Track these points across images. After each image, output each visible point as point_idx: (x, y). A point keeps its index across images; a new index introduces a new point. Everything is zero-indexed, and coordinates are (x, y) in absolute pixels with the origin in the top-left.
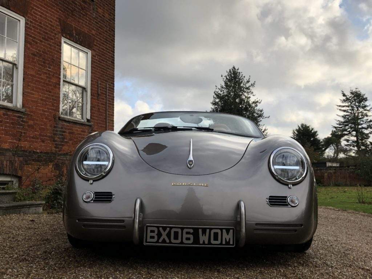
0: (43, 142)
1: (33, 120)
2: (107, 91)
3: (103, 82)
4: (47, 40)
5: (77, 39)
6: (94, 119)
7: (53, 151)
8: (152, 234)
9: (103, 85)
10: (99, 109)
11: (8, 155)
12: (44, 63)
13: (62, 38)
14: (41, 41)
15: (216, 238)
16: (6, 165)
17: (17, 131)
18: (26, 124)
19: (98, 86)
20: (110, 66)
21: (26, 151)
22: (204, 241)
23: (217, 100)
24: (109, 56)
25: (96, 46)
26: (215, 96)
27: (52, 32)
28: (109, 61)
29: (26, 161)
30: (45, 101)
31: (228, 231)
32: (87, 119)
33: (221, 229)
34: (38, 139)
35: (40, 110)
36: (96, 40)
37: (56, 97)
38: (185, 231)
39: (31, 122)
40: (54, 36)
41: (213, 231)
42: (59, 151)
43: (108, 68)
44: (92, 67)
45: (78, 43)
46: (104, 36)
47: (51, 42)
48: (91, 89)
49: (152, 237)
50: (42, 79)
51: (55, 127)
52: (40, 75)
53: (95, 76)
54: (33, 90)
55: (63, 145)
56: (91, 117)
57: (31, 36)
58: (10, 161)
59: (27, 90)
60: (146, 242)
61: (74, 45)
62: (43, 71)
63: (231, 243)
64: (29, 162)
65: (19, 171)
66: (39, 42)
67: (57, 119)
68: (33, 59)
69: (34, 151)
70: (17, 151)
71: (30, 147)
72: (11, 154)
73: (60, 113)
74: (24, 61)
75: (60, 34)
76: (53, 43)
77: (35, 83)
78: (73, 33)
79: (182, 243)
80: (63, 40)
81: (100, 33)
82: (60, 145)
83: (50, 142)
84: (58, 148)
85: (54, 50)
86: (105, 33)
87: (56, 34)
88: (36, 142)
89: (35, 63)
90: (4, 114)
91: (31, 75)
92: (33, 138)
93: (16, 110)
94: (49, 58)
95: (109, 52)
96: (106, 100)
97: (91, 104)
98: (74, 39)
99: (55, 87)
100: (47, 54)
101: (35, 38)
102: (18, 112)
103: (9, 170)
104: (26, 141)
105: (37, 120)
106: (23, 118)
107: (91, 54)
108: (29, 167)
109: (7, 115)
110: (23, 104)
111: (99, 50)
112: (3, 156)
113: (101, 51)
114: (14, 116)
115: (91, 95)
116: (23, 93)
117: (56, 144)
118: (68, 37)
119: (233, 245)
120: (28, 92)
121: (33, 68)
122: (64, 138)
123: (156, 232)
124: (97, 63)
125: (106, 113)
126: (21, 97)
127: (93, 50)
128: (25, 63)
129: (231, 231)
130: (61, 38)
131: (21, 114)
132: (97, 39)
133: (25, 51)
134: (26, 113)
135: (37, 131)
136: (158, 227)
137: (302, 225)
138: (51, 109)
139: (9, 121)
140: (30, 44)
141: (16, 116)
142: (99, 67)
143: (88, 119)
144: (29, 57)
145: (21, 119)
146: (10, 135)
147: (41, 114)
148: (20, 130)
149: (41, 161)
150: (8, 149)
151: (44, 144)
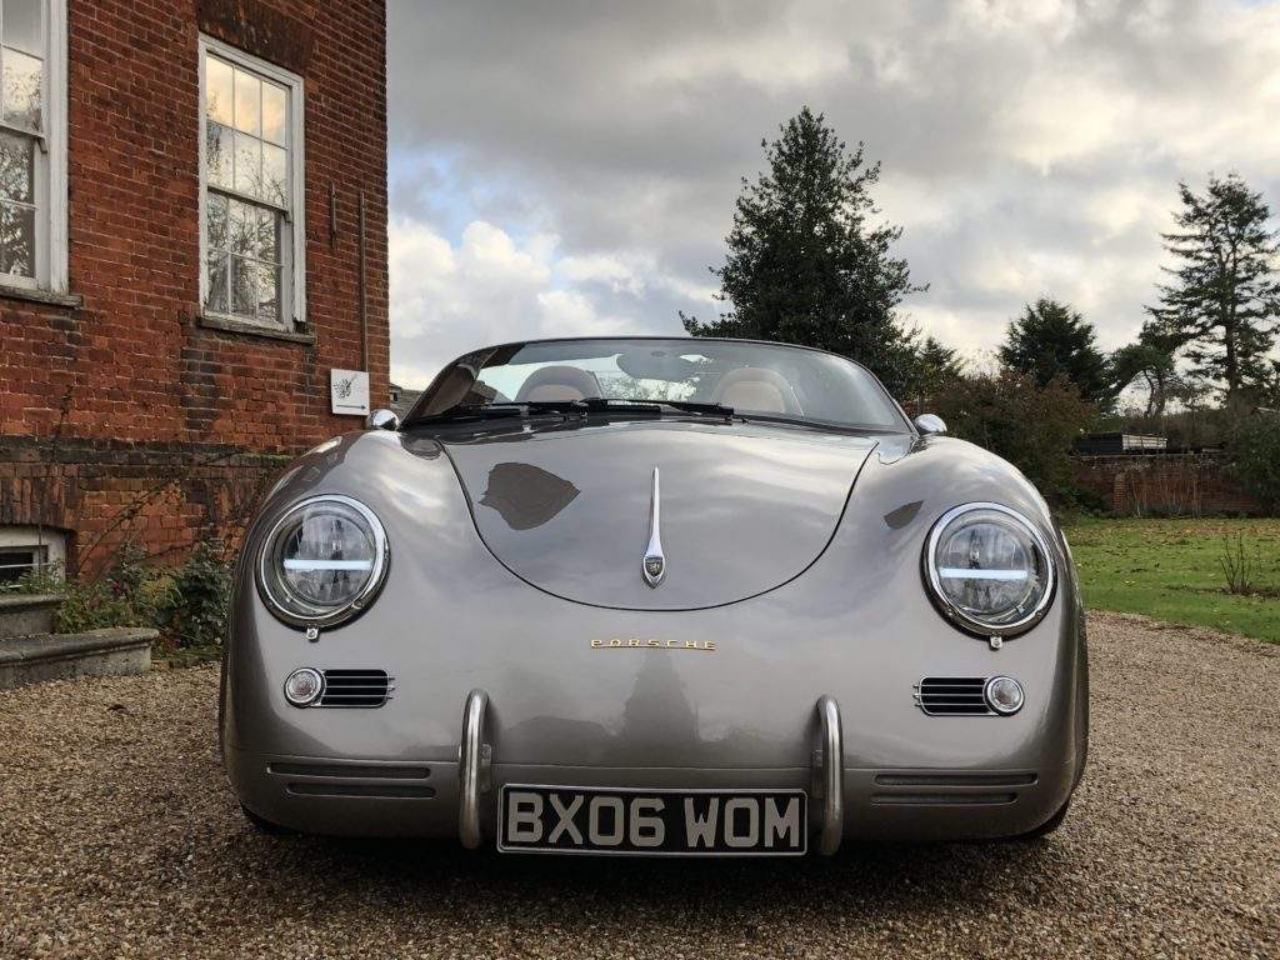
0: (145, 406)
1: (108, 332)
2: (364, 219)
3: (347, 189)
4: (149, 49)
5: (254, 40)
6: (319, 320)
7: (182, 438)
8: (526, 817)
9: (347, 198)
10: (336, 284)
11: (28, 459)
12: (139, 128)
13: (201, 36)
14: (125, 52)
15: (741, 828)
16: (22, 494)
17: (54, 374)
18: (83, 348)
19: (330, 203)
20: (370, 130)
21: (89, 443)
22: (701, 839)
23: (748, 230)
24: (368, 93)
25: (319, 59)
26: (741, 215)
27: (164, 19)
28: (368, 111)
29: (90, 477)
30: (148, 264)
31: (782, 803)
32: (295, 321)
33: (761, 799)
34: (126, 397)
35: (130, 297)
36: (320, 38)
37: (184, 248)
38: (637, 804)
39: (101, 342)
40: (170, 32)
41: (731, 806)
42: (203, 437)
43: (365, 139)
44: (307, 136)
45: (258, 52)
46: (346, 22)
47: (160, 53)
48: (308, 217)
49: (525, 827)
50: (133, 186)
51: (184, 354)
52: (128, 172)
53: (319, 169)
54: (103, 227)
55: (215, 416)
56: (309, 314)
57: (90, 36)
58: (35, 480)
59: (82, 230)
60: (506, 842)
61: (241, 61)
62: (136, 161)
63: (794, 842)
64: (98, 479)
65: (68, 511)
66: (118, 55)
67: (191, 325)
68: (100, 118)
69: (114, 442)
70: (57, 444)
71: (101, 428)
72: (36, 455)
73: (199, 306)
74: (69, 127)
75: (193, 26)
76: (169, 57)
77: (111, 205)
78: (239, 19)
79: (626, 844)
80: (204, 43)
81: (332, 15)
82: (206, 415)
83: (168, 406)
84: (198, 426)
85: (172, 82)
86: (353, 11)
87: (177, 26)
88: (123, 409)
89: (107, 129)
90: (5, 318)
91: (96, 175)
92: (109, 395)
93: (46, 300)
94: (158, 110)
95: (365, 81)
96: (360, 251)
97: (309, 265)
98: (241, 39)
99: (180, 213)
100: (149, 97)
101: (103, 42)
102: (56, 307)
103: (32, 508)
104: (88, 405)
105: (122, 333)
106: (71, 328)
107: (302, 88)
108: (98, 496)
109: (17, 319)
110: (70, 279)
111: (330, 74)
112: (7, 464)
113: (337, 78)
114: (42, 323)
115: (308, 235)
116: (70, 240)
117: (190, 414)
118: (221, 32)
119: (800, 848)
120: (88, 237)
121: (100, 151)
122: (216, 393)
123: (539, 809)
124: (323, 121)
125: (361, 298)
126: (65, 254)
127: (313, 76)
128: (71, 131)
129: (794, 803)
130: (197, 37)
131: (66, 314)
132: (322, 34)
133: (70, 89)
134: (82, 308)
135: (125, 372)
136: (545, 794)
137: (1033, 777)
138: (171, 292)
139: (22, 339)
140: (89, 63)
141: (48, 322)
142: (334, 136)
143: (298, 319)
144: (85, 110)
145: (67, 332)
146: (30, 389)
147: (136, 312)
148: (65, 371)
149: (141, 474)
150: (26, 438)
151: (150, 413)
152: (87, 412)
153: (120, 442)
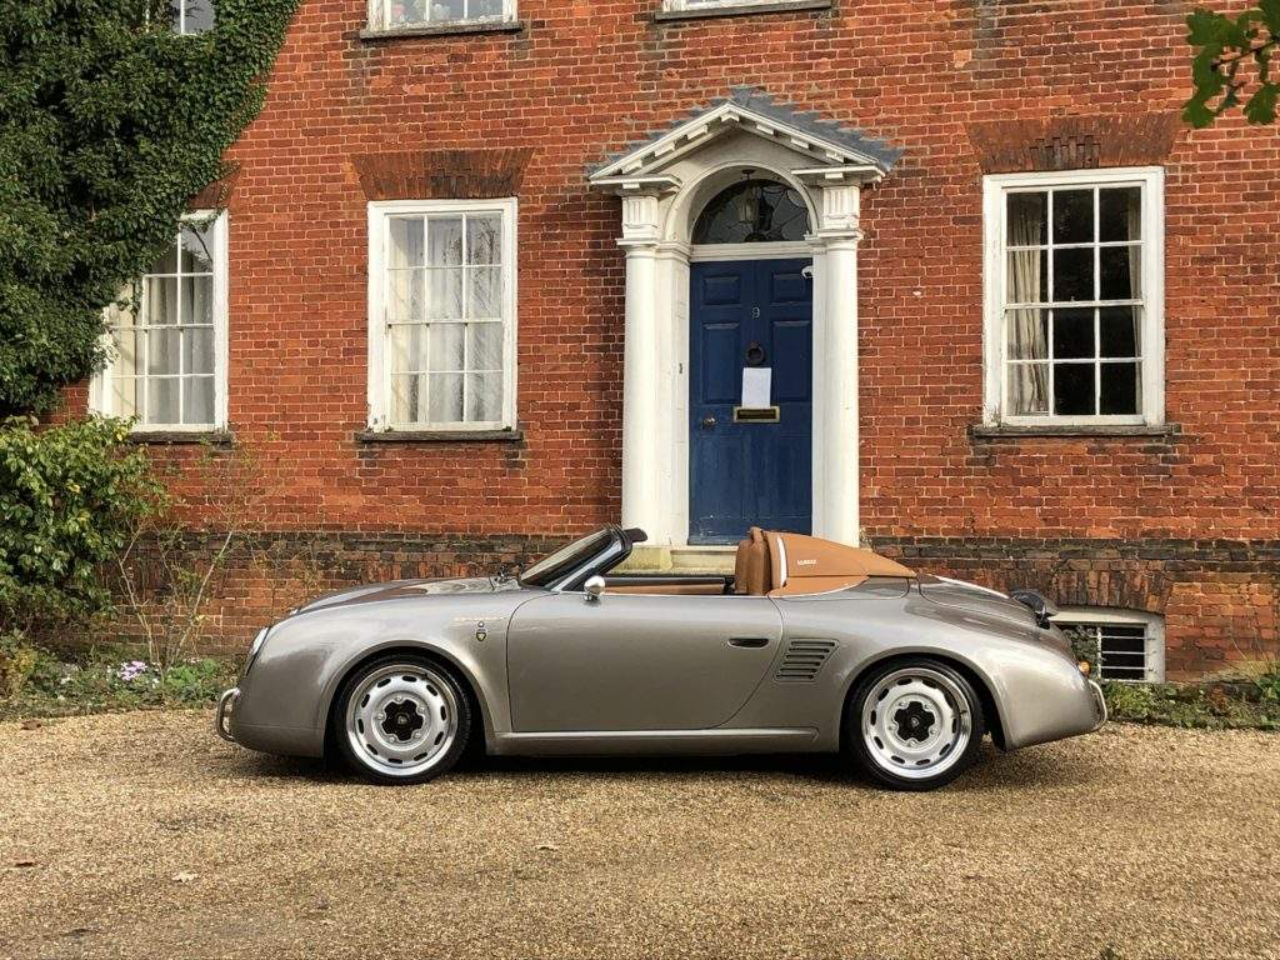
0: (1265, 510)
1: (1214, 450)
4: (1272, 197)
11: (1106, 556)
12: (1258, 270)
14: (1237, 209)
16: (1099, 583)
17: (1144, 490)
18: (1181, 466)
21: (1189, 543)
29: (1179, 571)
30: (1269, 385)
34: (1238, 503)
35: (1244, 417)
39: (1209, 459)
50: (1249, 322)
52: (1241, 311)
54: (1208, 363)
57: (1191, 210)
58: (1114, 572)
59: (1182, 370)
62: (1253, 298)
64: (1190, 573)
65: (1152, 598)
66: (1227, 215)
68: (1203, 274)
69: (1221, 541)
71: (1204, 530)
74: (1166, 290)
77: (1217, 343)
88: (1234, 513)
90: (1091, 451)
91: (1196, 323)
92: (1215, 502)
100: (1271, 240)
101: (1208, 209)
102: (1148, 436)
103: (1111, 594)
104: (1187, 512)
105: (1232, 449)
106: (1166, 451)
108: (1191, 586)
109: (1103, 450)
110: (1166, 412)
112: (1084, 560)
114: (1132, 450)
116: (1166, 381)
120: (1187, 375)
121: (1203, 301)
128: (1168, 294)
131: (1160, 441)
134: (1178, 434)
135: (1237, 482)
139: (1110, 465)
140: (1189, 232)
141: (1139, 449)
144: (1183, 272)
145: (1161, 455)
146: (1118, 502)
147: (1250, 430)
148: (1160, 486)
149: (1248, 569)
150: (1114, 540)
151: (1272, 515)
152: (1188, 517)
153: (1229, 542)
